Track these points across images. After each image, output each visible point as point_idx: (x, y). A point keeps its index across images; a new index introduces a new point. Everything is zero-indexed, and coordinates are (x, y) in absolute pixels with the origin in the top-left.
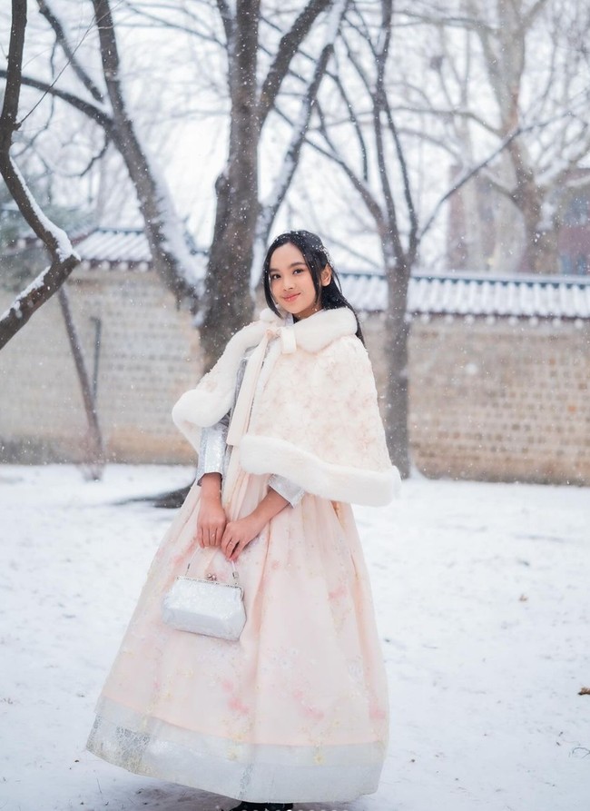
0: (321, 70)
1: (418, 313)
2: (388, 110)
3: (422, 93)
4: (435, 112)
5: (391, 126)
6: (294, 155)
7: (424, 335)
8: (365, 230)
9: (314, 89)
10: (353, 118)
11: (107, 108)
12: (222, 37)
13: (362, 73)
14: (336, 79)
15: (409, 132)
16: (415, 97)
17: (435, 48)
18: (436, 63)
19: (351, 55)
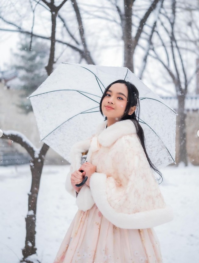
0: (153, 31)
1: (188, 110)
2: (175, 41)
3: (186, 35)
4: (191, 41)
5: (177, 47)
6: (145, 60)
7: (191, 118)
8: (168, 82)
9: (151, 36)
10: (163, 45)
11: (81, 47)
12: (119, 21)
13: (166, 30)
14: (157, 32)
15: (183, 48)
16: (183, 36)
17: (189, 19)
18: (190, 24)
19: (162, 24)
